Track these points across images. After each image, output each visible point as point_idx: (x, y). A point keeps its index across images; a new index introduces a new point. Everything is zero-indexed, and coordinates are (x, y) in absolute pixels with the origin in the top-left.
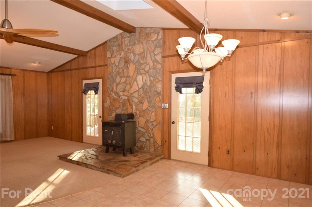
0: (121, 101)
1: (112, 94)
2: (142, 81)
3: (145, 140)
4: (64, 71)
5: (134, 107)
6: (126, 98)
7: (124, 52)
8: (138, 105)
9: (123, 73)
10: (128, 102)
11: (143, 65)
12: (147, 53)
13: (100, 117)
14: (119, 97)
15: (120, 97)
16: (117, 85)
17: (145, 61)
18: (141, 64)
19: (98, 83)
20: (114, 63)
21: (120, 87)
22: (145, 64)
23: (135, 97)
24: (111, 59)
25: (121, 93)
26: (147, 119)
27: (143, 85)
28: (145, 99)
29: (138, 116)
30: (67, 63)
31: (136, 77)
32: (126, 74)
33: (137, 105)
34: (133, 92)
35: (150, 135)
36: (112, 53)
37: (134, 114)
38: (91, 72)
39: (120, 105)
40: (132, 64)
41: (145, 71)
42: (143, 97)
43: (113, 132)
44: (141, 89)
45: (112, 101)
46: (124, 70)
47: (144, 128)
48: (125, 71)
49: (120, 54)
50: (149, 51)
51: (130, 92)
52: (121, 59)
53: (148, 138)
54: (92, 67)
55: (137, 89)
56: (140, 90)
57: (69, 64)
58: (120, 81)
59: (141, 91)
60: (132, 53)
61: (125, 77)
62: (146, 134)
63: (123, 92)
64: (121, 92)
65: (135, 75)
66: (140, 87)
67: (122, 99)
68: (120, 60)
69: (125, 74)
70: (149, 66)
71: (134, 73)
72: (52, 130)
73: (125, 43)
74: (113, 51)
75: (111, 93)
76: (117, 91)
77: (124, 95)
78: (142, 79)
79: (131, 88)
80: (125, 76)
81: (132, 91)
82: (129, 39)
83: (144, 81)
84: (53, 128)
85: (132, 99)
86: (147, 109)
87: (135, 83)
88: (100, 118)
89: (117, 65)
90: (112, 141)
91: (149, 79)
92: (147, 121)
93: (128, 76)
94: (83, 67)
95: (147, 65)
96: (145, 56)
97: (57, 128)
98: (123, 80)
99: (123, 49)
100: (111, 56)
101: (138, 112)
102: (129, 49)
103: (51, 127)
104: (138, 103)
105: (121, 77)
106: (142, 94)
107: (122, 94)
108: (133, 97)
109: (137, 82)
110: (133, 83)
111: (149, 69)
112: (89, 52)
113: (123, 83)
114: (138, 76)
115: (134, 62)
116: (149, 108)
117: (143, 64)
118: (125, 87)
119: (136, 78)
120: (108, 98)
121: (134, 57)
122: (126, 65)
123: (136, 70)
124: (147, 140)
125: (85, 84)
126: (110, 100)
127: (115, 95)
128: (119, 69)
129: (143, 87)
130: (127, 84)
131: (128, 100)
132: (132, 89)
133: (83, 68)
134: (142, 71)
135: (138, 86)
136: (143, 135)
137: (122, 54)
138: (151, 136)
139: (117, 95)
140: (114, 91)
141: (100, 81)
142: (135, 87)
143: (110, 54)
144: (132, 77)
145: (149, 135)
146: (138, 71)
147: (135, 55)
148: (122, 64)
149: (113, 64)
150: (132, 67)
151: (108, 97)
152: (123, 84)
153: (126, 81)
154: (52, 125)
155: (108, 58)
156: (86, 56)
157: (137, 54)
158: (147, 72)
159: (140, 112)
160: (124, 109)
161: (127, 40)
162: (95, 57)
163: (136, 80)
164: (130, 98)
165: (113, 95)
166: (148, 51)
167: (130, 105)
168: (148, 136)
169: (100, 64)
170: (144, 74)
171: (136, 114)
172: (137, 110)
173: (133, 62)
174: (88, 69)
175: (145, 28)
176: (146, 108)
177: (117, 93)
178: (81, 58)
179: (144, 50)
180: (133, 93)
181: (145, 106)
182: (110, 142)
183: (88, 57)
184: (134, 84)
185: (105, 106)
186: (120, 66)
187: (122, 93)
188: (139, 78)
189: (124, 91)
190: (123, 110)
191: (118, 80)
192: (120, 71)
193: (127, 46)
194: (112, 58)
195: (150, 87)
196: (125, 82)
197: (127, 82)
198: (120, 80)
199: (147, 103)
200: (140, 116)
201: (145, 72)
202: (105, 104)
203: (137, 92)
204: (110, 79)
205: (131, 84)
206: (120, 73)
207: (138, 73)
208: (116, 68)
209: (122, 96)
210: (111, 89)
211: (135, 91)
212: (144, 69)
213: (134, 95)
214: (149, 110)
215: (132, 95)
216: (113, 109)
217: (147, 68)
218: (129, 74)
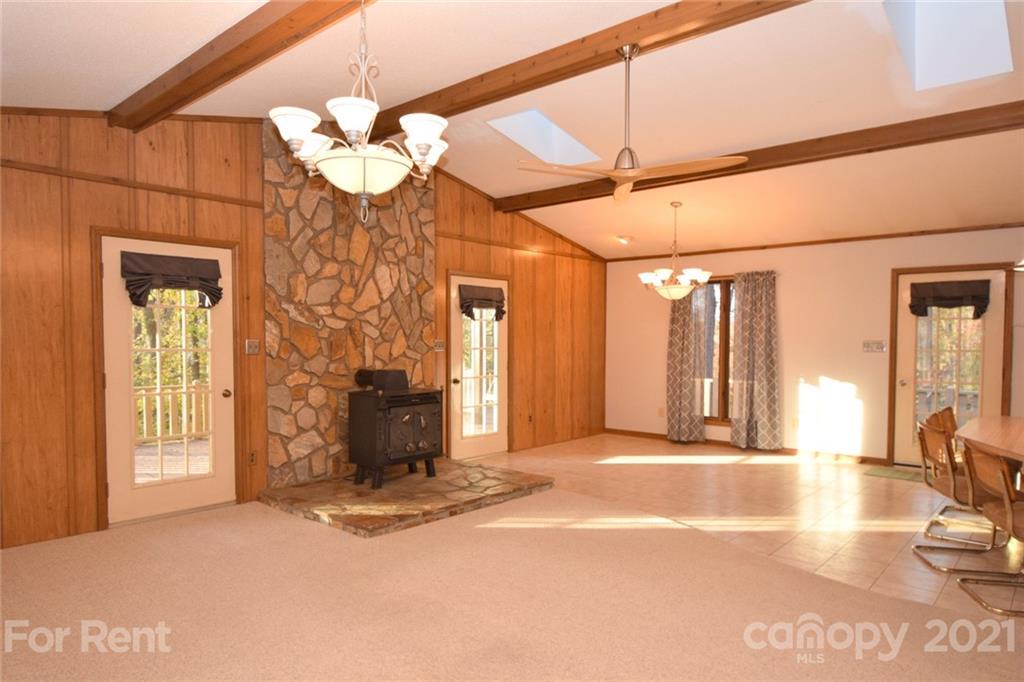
0: (325, 334)
1: (287, 312)
2: (389, 281)
5: (369, 352)
6: (341, 325)
8: (379, 344)
9: (333, 249)
10: (349, 337)
11: (391, 240)
13: (226, 395)
14: (317, 321)
15: (321, 322)
16: (309, 281)
19: (214, 263)
21: (319, 293)
22: (397, 239)
23: (371, 324)
24: (283, 191)
25: (322, 310)
27: (393, 293)
28: (398, 329)
31: (375, 267)
32: (340, 254)
33: (375, 345)
34: (365, 309)
36: (287, 171)
39: (320, 348)
40: (359, 228)
41: (396, 255)
42: (392, 325)
44: (388, 303)
45: (286, 335)
48: (339, 242)
49: (321, 188)
50: (407, 209)
51: (354, 307)
52: (322, 202)
55: (378, 302)
58: (320, 271)
59: (387, 309)
61: (338, 262)
63: (329, 307)
64: (321, 305)
65: (371, 260)
66: (385, 296)
67: (324, 326)
69: (336, 252)
70: (407, 246)
71: (367, 256)
75: (285, 306)
76: (309, 301)
77: (333, 315)
78: (391, 277)
79: (357, 295)
80: (339, 259)
81: (361, 304)
83: (395, 281)
85: (360, 327)
86: (403, 354)
87: (371, 283)
90: (416, 444)
91: (407, 278)
98: (331, 269)
104: (380, 340)
105: (324, 261)
106: (389, 317)
107: (325, 313)
108: (363, 324)
109: (377, 282)
110: (365, 284)
111: (408, 254)
113: (332, 277)
114: (379, 266)
115: (367, 226)
116: (409, 353)
117: (392, 237)
118: (338, 292)
119: (373, 272)
122: (342, 227)
123: (373, 248)
126: (281, 332)
127: (301, 314)
128: (317, 232)
129: (391, 298)
130: (342, 283)
131: (349, 330)
132: (361, 300)
134: (389, 255)
135: (380, 293)
139: (307, 314)
140: (296, 300)
142: (370, 296)
143: (280, 174)
144: (363, 266)
146: (378, 253)
148: (325, 220)
149: (291, 208)
150: (360, 240)
152: (329, 281)
153: (340, 273)
155: (269, 182)
157: (375, 206)
158: (403, 260)
160: (337, 357)
163: (374, 275)
164: (356, 326)
165: (293, 313)
166: (404, 209)
167: (356, 346)
170: (394, 263)
172: (375, 357)
173: (362, 224)
176: (400, 352)
177: (307, 308)
179: (393, 201)
180: (365, 312)
181: (398, 347)
184: (367, 286)
185: (249, 351)
186: (319, 225)
187: (325, 307)
188: (383, 272)
189: (332, 304)
190: (332, 361)
191: (312, 264)
192: (323, 239)
194: (286, 188)
195: (409, 300)
196: (337, 276)
197: (343, 277)
198: (318, 266)
199: (403, 339)
201: (395, 260)
202: (249, 342)
203: (376, 310)
204: (277, 257)
205: (361, 286)
206: (320, 246)
207: (377, 258)
208: (301, 224)
209: (325, 318)
210: (283, 292)
211: (370, 305)
212: (393, 250)
213: (369, 316)
214: (409, 358)
215: (362, 318)
216: (291, 359)
217: (401, 251)
218: (352, 257)
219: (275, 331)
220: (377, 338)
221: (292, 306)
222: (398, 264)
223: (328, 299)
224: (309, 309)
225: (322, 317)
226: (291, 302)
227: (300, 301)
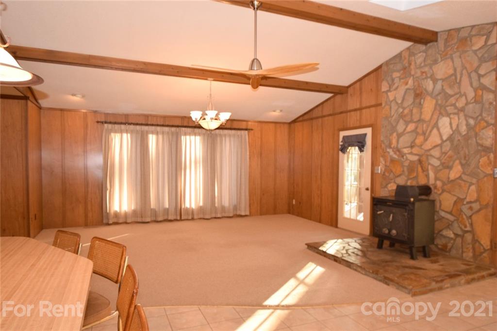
0: (406, 164)
1: (389, 153)
2: (449, 127)
3: (452, 236)
4: (312, 119)
5: (432, 175)
6: (415, 158)
7: (413, 78)
8: (441, 170)
9: (412, 115)
10: (419, 166)
11: (452, 98)
12: (461, 75)
13: (367, 189)
14: (403, 157)
15: (405, 157)
16: (399, 136)
17: (457, 90)
18: (447, 97)
19: (365, 135)
20: (395, 99)
21: (405, 140)
22: (458, 96)
23: (434, 157)
24: (389, 94)
25: (406, 151)
26: (458, 198)
27: (452, 135)
28: (456, 160)
29: (439, 190)
30: (317, 106)
31: (438, 120)
32: (416, 117)
33: (437, 170)
34: (430, 147)
35: (466, 227)
36: (390, 83)
37: (431, 187)
38: (353, 118)
39: (403, 171)
40: (428, 98)
41: (456, 108)
42: (450, 157)
43: (391, 215)
44: (448, 142)
45: (388, 164)
46: (412, 110)
47: (450, 213)
48: (415, 111)
49: (407, 84)
50: (467, 71)
51: (423, 147)
52: (408, 91)
53: (460, 233)
54: (355, 110)
55: (439, 142)
56: (445, 144)
57: (320, 108)
58: (405, 129)
59: (447, 146)
60: (429, 80)
61: (415, 122)
62: (456, 225)
63: (410, 149)
64: (405, 148)
65: (435, 117)
66: (445, 138)
67: (407, 159)
68: (405, 93)
69: (414, 117)
70: (466, 98)
71: (433, 114)
72: (293, 205)
73: (416, 63)
74: (393, 80)
75: (388, 150)
76: (399, 146)
77: (411, 153)
78: (451, 124)
79: (426, 140)
80: (415, 120)
81: (428, 145)
82: (424, 54)
83: (454, 127)
84: (294, 203)
85: (427, 159)
86: (460, 178)
87: (435, 131)
88: (367, 191)
89: (399, 102)
90: (390, 231)
91: (464, 122)
92: (459, 201)
93: (420, 120)
94: (341, 111)
95: (461, 96)
96: (458, 81)
97: (300, 203)
98: (411, 127)
99: (413, 73)
100: (388, 89)
101: (439, 183)
102: (423, 73)
103: (293, 202)
104: (441, 167)
105: (407, 123)
106: (448, 151)
108: (429, 157)
109: (438, 130)
110: (431, 131)
111: (467, 104)
112: (351, 87)
113: (412, 131)
114: (441, 118)
115: (434, 95)
116: (464, 177)
117: (452, 96)
118: (415, 140)
119: (437, 123)
120: (381, 159)
121: (434, 86)
122: (417, 101)
123: (438, 108)
124: (456, 235)
125: (344, 137)
126: (385, 162)
127: (395, 153)
128: (404, 109)
129: (450, 138)
130: (417, 134)
131: (420, 161)
132: (427, 142)
133: (341, 113)
134: (450, 109)
135: (441, 136)
136: (449, 226)
137: (410, 82)
138: (466, 229)
139: (398, 153)
140: (392, 146)
141: (368, 131)
142: (435, 139)
143: (388, 86)
144: (430, 121)
145: (463, 227)
146: (441, 110)
147: (435, 81)
148: (410, 100)
149: (392, 101)
150: (429, 105)
151: (382, 156)
152: (410, 134)
153: (416, 128)
154: (293, 198)
155: (384, 92)
156: (347, 92)
157: (441, 79)
158: (462, 110)
159: (444, 184)
160: (412, 177)
161: (419, 59)
162: (361, 93)
163: (436, 125)
164: (424, 158)
165: (392, 153)
166: (464, 71)
167: (423, 171)
168: (461, 228)
169: (368, 104)
170: (454, 114)
171: (435, 187)
172: (436, 179)
173: (431, 94)
174: (349, 113)
175: (458, 30)
176: (457, 176)
177: (398, 150)
178: (338, 97)
179: (455, 70)
180: (430, 150)
181: (455, 172)
182: (387, 232)
183: (349, 94)
184: (432, 133)
185: (376, 172)
186: (406, 104)
187: (408, 149)
188: (444, 122)
189: (412, 147)
190: (409, 179)
191: (401, 127)
192: (406, 111)
193: (420, 67)
194: (391, 91)
195: (467, 138)
196: (415, 131)
197: (418, 130)
198: (404, 127)
199: (459, 167)
200: (443, 191)
201: (456, 111)
202: (376, 168)
203: (438, 148)
204: (386, 126)
205: (427, 134)
206: (405, 116)
207: (441, 113)
208: (397, 107)
209: (408, 155)
210: (387, 144)
211: (433, 145)
212: (454, 105)
213: (433, 152)
214: (464, 181)
215: (428, 153)
216: (391, 176)
217: (461, 103)
218: (423, 117)
219: (383, 162)
220: (438, 166)
221: (391, 150)
222: (457, 114)
223: (409, 144)
224: (399, 151)
225: (406, 154)
226: (390, 148)
227: (394, 147)
